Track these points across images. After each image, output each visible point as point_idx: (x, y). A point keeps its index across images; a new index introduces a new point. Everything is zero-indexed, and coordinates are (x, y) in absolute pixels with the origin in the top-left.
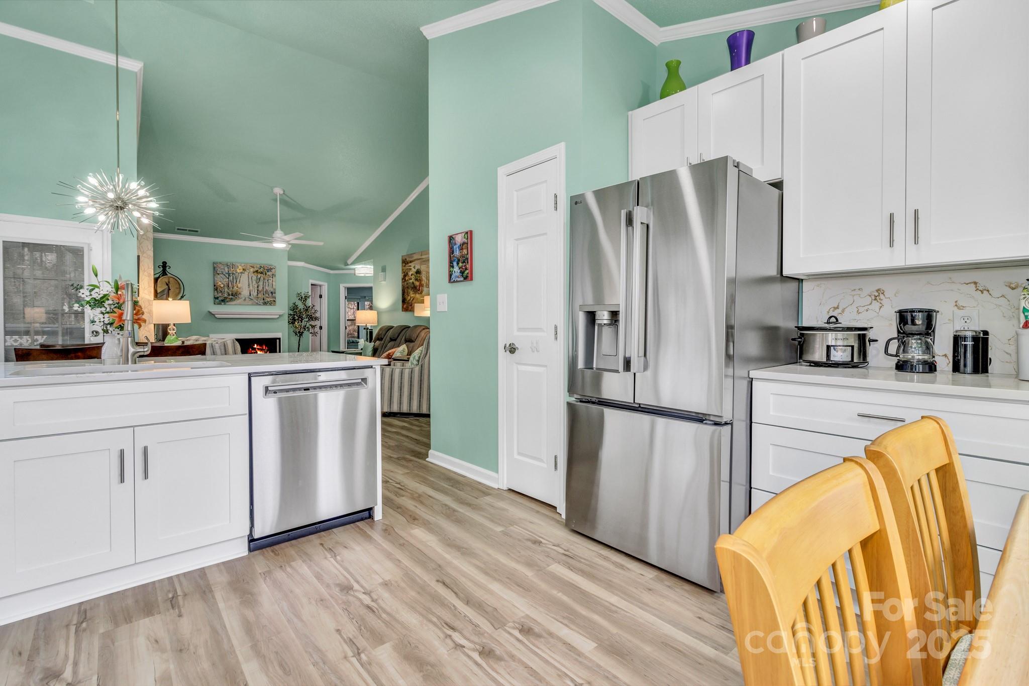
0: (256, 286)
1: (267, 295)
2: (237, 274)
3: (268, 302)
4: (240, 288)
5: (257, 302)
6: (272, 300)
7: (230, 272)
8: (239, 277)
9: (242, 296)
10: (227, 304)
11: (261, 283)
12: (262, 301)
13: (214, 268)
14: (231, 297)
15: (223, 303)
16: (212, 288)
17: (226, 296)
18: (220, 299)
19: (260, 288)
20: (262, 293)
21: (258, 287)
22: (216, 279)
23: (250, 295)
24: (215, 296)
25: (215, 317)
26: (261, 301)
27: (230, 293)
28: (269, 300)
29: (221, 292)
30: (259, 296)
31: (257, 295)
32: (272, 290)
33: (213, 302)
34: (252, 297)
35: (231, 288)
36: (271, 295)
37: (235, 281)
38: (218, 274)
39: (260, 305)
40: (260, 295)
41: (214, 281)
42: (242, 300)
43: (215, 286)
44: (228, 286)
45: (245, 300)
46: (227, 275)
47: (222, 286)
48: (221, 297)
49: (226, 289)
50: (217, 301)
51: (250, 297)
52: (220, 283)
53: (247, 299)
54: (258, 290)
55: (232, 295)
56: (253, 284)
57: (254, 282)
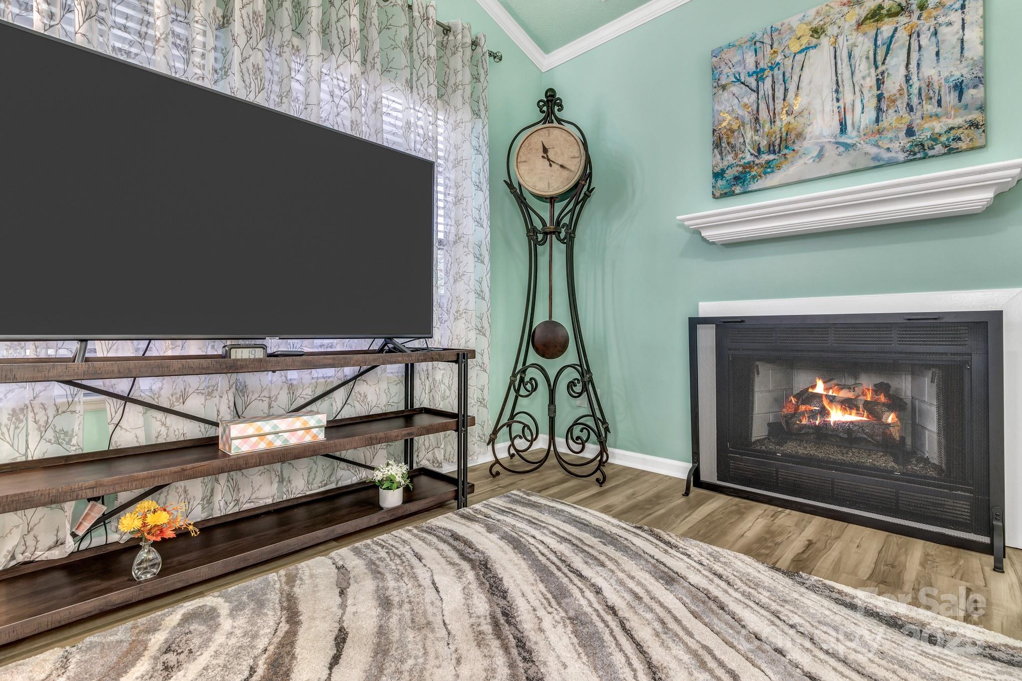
0: (871, 82)
1: (930, 108)
2: (788, 62)
3: (935, 139)
4: (800, 113)
5: (874, 151)
6: (959, 121)
7: (762, 65)
8: (797, 69)
9: (806, 144)
10: (753, 187)
11: (896, 64)
12: (905, 142)
13: (714, 69)
14: (766, 157)
15: (738, 189)
16: (709, 139)
17: (749, 158)
18: (730, 174)
19: (894, 84)
20: (901, 104)
21: (880, 83)
22: (716, 107)
23: (843, 129)
24: (717, 170)
25: (704, 239)
26: (895, 146)
27: (764, 143)
28: (938, 126)
29: (733, 147)
30: (884, 124)
31: (877, 120)
32: (955, 70)
33: (710, 190)
34: (851, 136)
35: (767, 126)
36: (950, 98)
37: (780, 94)
38: (724, 88)
39: (892, 163)
40: (890, 118)
41: (713, 117)
42: (807, 159)
43: (714, 131)
44: (757, 119)
45: (820, 156)
46: (752, 81)
47: (735, 127)
48: (730, 166)
49: (749, 134)
50: (720, 183)
51: (843, 139)
52: (729, 118)
53: (831, 152)
54: (880, 98)
55: (771, 149)
56: (858, 77)
57: (863, 67)
